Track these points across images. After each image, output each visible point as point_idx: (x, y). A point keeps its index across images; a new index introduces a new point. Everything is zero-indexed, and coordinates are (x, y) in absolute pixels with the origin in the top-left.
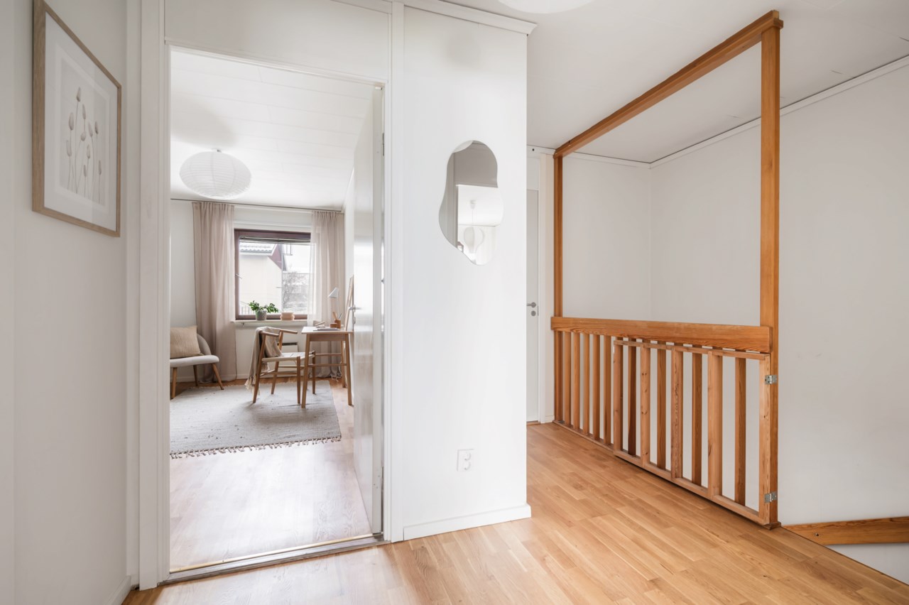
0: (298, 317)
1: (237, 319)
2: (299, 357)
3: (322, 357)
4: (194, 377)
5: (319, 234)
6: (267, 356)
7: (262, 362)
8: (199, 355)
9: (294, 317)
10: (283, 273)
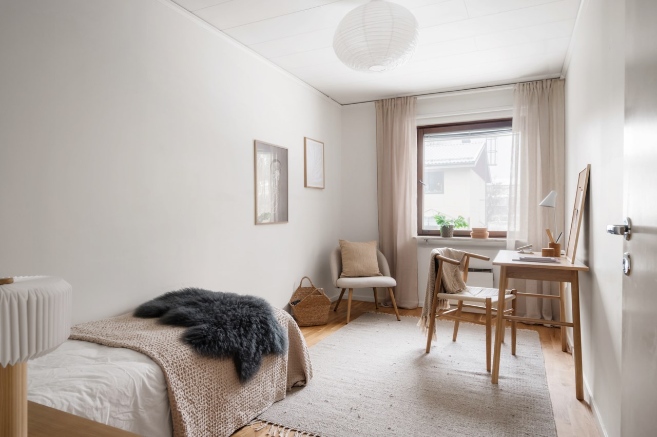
0: (494, 235)
1: (419, 234)
2: (490, 299)
3: (528, 298)
4: (374, 297)
5: (525, 118)
6: (444, 290)
7: (437, 298)
8: (377, 275)
9: (488, 234)
10: (486, 186)
